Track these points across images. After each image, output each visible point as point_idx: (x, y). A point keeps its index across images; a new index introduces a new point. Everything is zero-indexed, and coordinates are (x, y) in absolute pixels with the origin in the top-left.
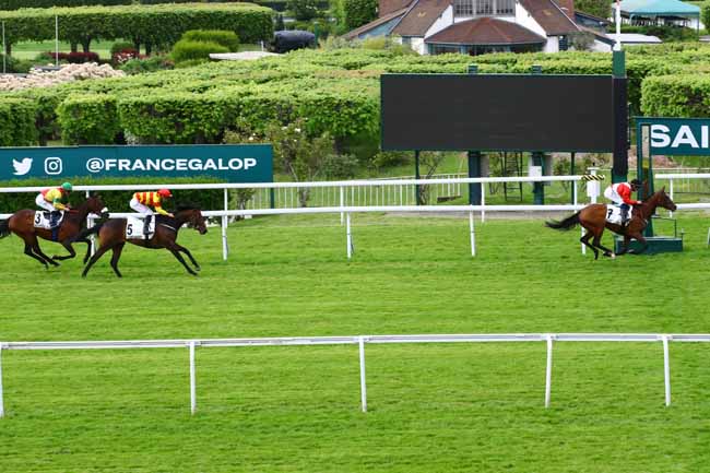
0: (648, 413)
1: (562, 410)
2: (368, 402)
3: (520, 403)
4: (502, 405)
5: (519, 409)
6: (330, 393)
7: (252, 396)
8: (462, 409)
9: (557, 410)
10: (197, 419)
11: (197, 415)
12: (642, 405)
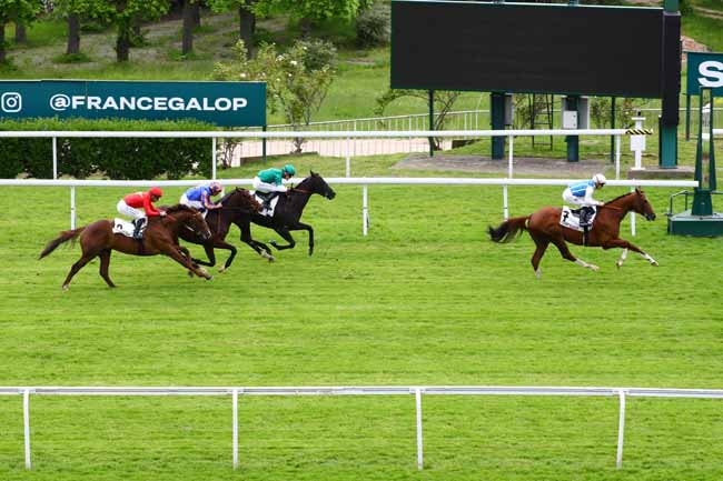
1: (635, 472)
3: (588, 462)
4: (569, 463)
5: (588, 470)
8: (527, 468)
9: (630, 472)
11: (241, 470)
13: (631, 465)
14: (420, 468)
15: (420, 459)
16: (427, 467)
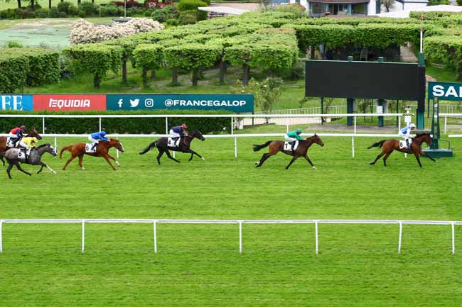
3: (387, 250)
8: (361, 253)
11: (243, 254)
12: (441, 253)
13: (404, 252)
14: (317, 253)
15: (317, 250)
16: (320, 253)
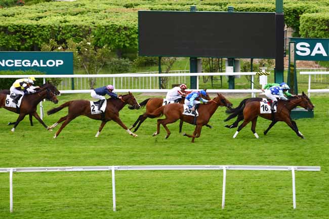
0: (282, 213)
1: (231, 210)
2: (117, 205)
3: (207, 206)
4: (197, 207)
5: (206, 210)
6: (95, 200)
7: (48, 202)
8: (173, 209)
9: (229, 211)
10: (13, 215)
11: (14, 213)
12: (278, 208)
13: (229, 207)
14: (114, 210)
15: (114, 206)
